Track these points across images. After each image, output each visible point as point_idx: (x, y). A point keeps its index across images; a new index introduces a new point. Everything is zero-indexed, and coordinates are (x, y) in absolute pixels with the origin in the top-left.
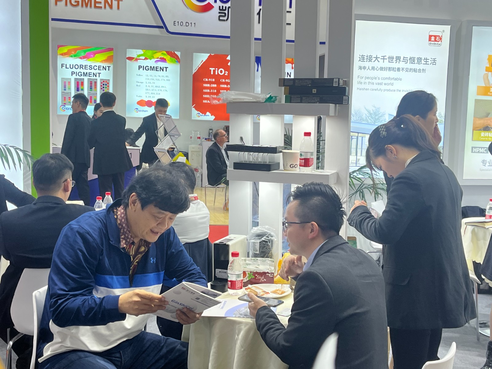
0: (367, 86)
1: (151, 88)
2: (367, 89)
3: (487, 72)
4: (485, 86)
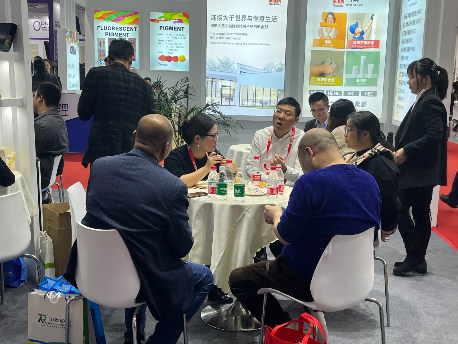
0: (218, 40)
1: (170, 45)
2: (218, 43)
3: (321, 27)
4: (320, 38)
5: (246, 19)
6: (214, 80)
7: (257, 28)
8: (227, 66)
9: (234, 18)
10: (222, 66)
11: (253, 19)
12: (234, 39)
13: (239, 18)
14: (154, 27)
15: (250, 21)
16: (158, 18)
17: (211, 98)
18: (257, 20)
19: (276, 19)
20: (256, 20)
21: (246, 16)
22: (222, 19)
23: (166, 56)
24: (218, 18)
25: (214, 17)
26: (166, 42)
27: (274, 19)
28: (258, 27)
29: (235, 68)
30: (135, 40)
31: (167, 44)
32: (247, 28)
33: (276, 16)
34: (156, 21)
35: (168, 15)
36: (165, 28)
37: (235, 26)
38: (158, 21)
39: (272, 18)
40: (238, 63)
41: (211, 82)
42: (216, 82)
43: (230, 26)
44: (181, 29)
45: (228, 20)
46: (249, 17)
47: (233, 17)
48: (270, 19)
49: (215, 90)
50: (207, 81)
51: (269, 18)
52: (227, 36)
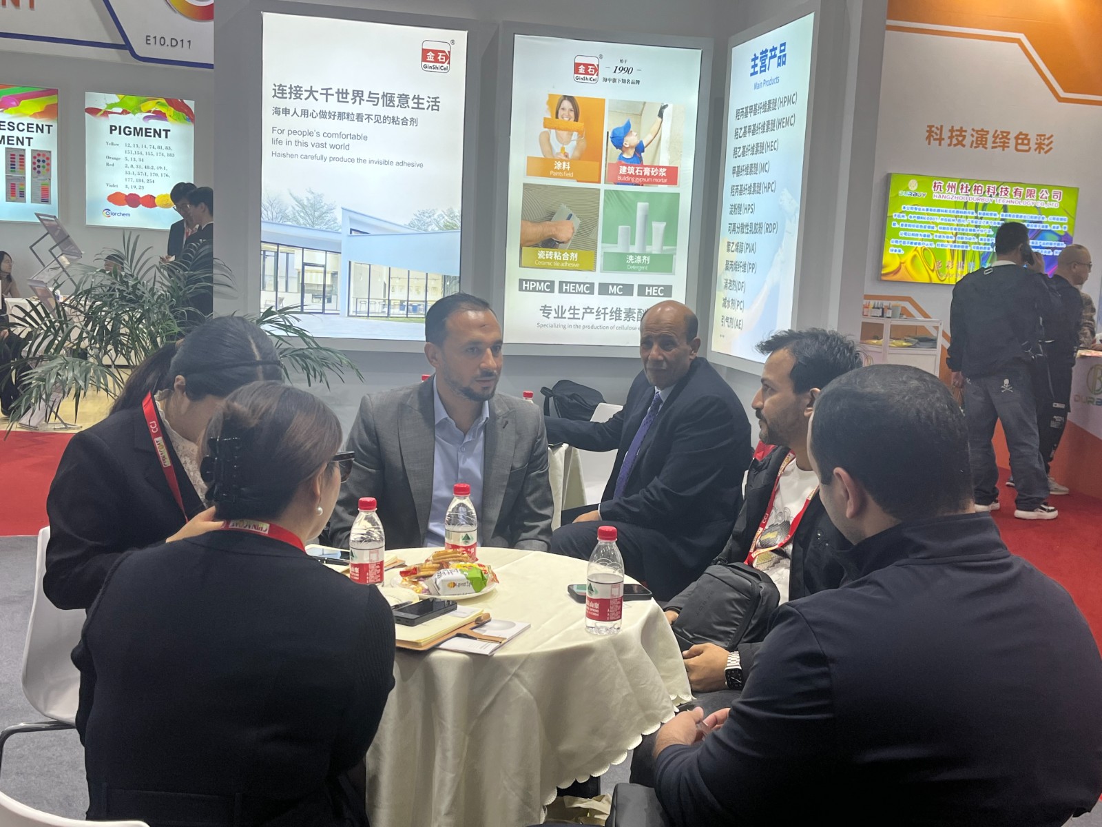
0: (292, 149)
1: (136, 170)
2: (291, 156)
3: (546, 129)
4: (543, 157)
5: (363, 100)
6: (281, 248)
7: (391, 124)
8: (317, 214)
9: (333, 95)
10: (302, 214)
11: (381, 101)
12: (332, 147)
13: (344, 96)
14: (97, 128)
15: (374, 105)
16: (106, 106)
17: (275, 293)
18: (391, 104)
19: (437, 104)
20: (388, 102)
21: (362, 91)
22: (302, 97)
23: (127, 194)
24: (290, 93)
25: (280, 91)
26: (127, 162)
27: (434, 104)
28: (395, 120)
29: (336, 219)
30: (47, 155)
31: (129, 166)
32: (365, 122)
33: (438, 98)
34: (102, 112)
35: (132, 101)
36: (125, 131)
37: (334, 115)
38: (106, 113)
39: (428, 101)
40: (343, 209)
41: (273, 254)
42: (288, 254)
43: (323, 114)
44: (163, 134)
45: (317, 100)
46: (371, 96)
47: (329, 92)
48: (423, 104)
49: (284, 275)
50: (264, 251)
51: (421, 101)
52: (314, 139)
